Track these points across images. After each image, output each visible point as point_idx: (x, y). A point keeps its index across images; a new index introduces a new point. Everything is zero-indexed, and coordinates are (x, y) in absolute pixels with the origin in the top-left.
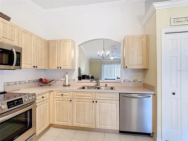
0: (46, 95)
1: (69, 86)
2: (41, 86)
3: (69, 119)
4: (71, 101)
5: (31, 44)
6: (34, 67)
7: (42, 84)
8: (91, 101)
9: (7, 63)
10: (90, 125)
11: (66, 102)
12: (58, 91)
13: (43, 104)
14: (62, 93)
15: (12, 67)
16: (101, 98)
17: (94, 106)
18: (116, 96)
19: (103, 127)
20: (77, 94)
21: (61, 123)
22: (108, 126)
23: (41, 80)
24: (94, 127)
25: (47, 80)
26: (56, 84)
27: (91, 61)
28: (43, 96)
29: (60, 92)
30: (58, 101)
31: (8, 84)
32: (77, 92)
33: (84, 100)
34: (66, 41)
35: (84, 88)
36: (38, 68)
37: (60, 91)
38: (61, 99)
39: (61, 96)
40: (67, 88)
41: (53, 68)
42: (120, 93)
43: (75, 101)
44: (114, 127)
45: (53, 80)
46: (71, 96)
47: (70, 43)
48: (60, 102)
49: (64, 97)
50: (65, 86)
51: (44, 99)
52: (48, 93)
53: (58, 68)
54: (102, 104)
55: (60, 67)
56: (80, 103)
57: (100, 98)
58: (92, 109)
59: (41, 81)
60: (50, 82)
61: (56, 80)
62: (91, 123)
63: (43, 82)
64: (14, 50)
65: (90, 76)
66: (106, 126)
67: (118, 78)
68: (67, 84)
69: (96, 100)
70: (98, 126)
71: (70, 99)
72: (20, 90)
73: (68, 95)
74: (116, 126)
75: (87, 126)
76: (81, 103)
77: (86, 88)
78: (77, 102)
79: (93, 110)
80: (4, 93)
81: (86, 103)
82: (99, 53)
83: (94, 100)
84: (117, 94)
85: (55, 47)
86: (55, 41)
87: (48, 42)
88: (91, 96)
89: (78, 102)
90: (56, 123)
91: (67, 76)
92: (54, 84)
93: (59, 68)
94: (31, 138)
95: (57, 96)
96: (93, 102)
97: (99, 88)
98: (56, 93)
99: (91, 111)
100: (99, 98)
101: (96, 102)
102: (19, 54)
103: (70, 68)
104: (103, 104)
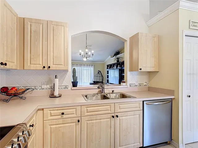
1: (60, 96)
2: (7, 101)
6: (1, 64)
7: (8, 98)
8: (110, 116)
12: (53, 109)
14: (62, 111)
16: (122, 110)
18: (139, 105)
20: (88, 108)
22: (130, 146)
23: (4, 90)
25: (16, 90)
29: (57, 109)
30: (54, 126)
32: (88, 106)
33: (99, 117)
38: (60, 121)
39: (60, 117)
42: (143, 101)
43: (84, 120)
44: (137, 144)
45: (28, 89)
46: (79, 114)
48: (58, 126)
53: (44, 67)
54: (123, 118)
58: (110, 127)
59: (4, 92)
63: (8, 94)
69: (116, 114)
71: (77, 119)
73: (73, 113)
76: (95, 121)
78: (88, 122)
81: (102, 120)
84: (140, 102)
88: (109, 109)
89: (91, 122)
91: (57, 81)
93: (46, 68)
95: (52, 117)
98: (49, 112)
100: (119, 110)
101: (117, 116)
104: (125, 117)
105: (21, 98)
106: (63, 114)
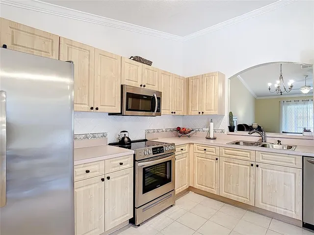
0: (186, 148)
1: (215, 139)
2: (179, 137)
3: (214, 185)
4: (217, 159)
5: (170, 86)
6: (172, 113)
7: (180, 135)
8: (249, 163)
9: (149, 110)
10: (247, 200)
11: (210, 160)
12: (199, 145)
13: (182, 158)
14: (205, 148)
15: (154, 114)
17: (252, 172)
18: (295, 161)
19: (268, 208)
20: (226, 150)
21: (203, 188)
22: (278, 208)
23: (178, 129)
24: (252, 204)
25: (185, 130)
26: (197, 135)
27: (258, 98)
28: (182, 148)
30: (200, 158)
31: (148, 132)
32: (226, 148)
33: (236, 161)
34: (210, 75)
35: (237, 143)
36: (176, 114)
37: (202, 145)
38: (204, 156)
39: (204, 152)
40: (212, 141)
41: (193, 113)
42: (303, 156)
43: (222, 160)
44: (291, 212)
45: (193, 130)
46: (218, 153)
47: (217, 77)
48: (202, 159)
49: (207, 152)
50: (209, 138)
51: (183, 152)
52: (187, 145)
53: (199, 113)
54: (267, 170)
55: (203, 113)
56: (230, 164)
57: (263, 160)
58: (250, 176)
59: (178, 131)
60: (190, 132)
61: (197, 130)
62: (248, 197)
63: (181, 132)
64: (155, 95)
65: (255, 126)
66: (276, 208)
67: (305, 131)
68: (212, 136)
69: (257, 164)
70: (260, 205)
71: (217, 157)
72: (158, 139)
73: (213, 151)
74: (295, 212)
75: (241, 199)
76: (232, 164)
77: (241, 143)
78: (226, 163)
79: (252, 179)
80: (145, 140)
81: (240, 165)
82: (270, 84)
83: (252, 163)
84: (297, 157)
85: (195, 86)
86: (196, 78)
87: (188, 80)
88: (249, 156)
89: (228, 163)
90: (197, 186)
91: (212, 124)
92: (194, 135)
93: (201, 113)
94: (170, 193)
95: (199, 151)
96: (252, 165)
97: (263, 146)
98: (197, 146)
99: (249, 179)
101: (257, 166)
102: (159, 99)
103: (216, 113)
104: (269, 171)
105: (189, 136)
106: (205, 150)
